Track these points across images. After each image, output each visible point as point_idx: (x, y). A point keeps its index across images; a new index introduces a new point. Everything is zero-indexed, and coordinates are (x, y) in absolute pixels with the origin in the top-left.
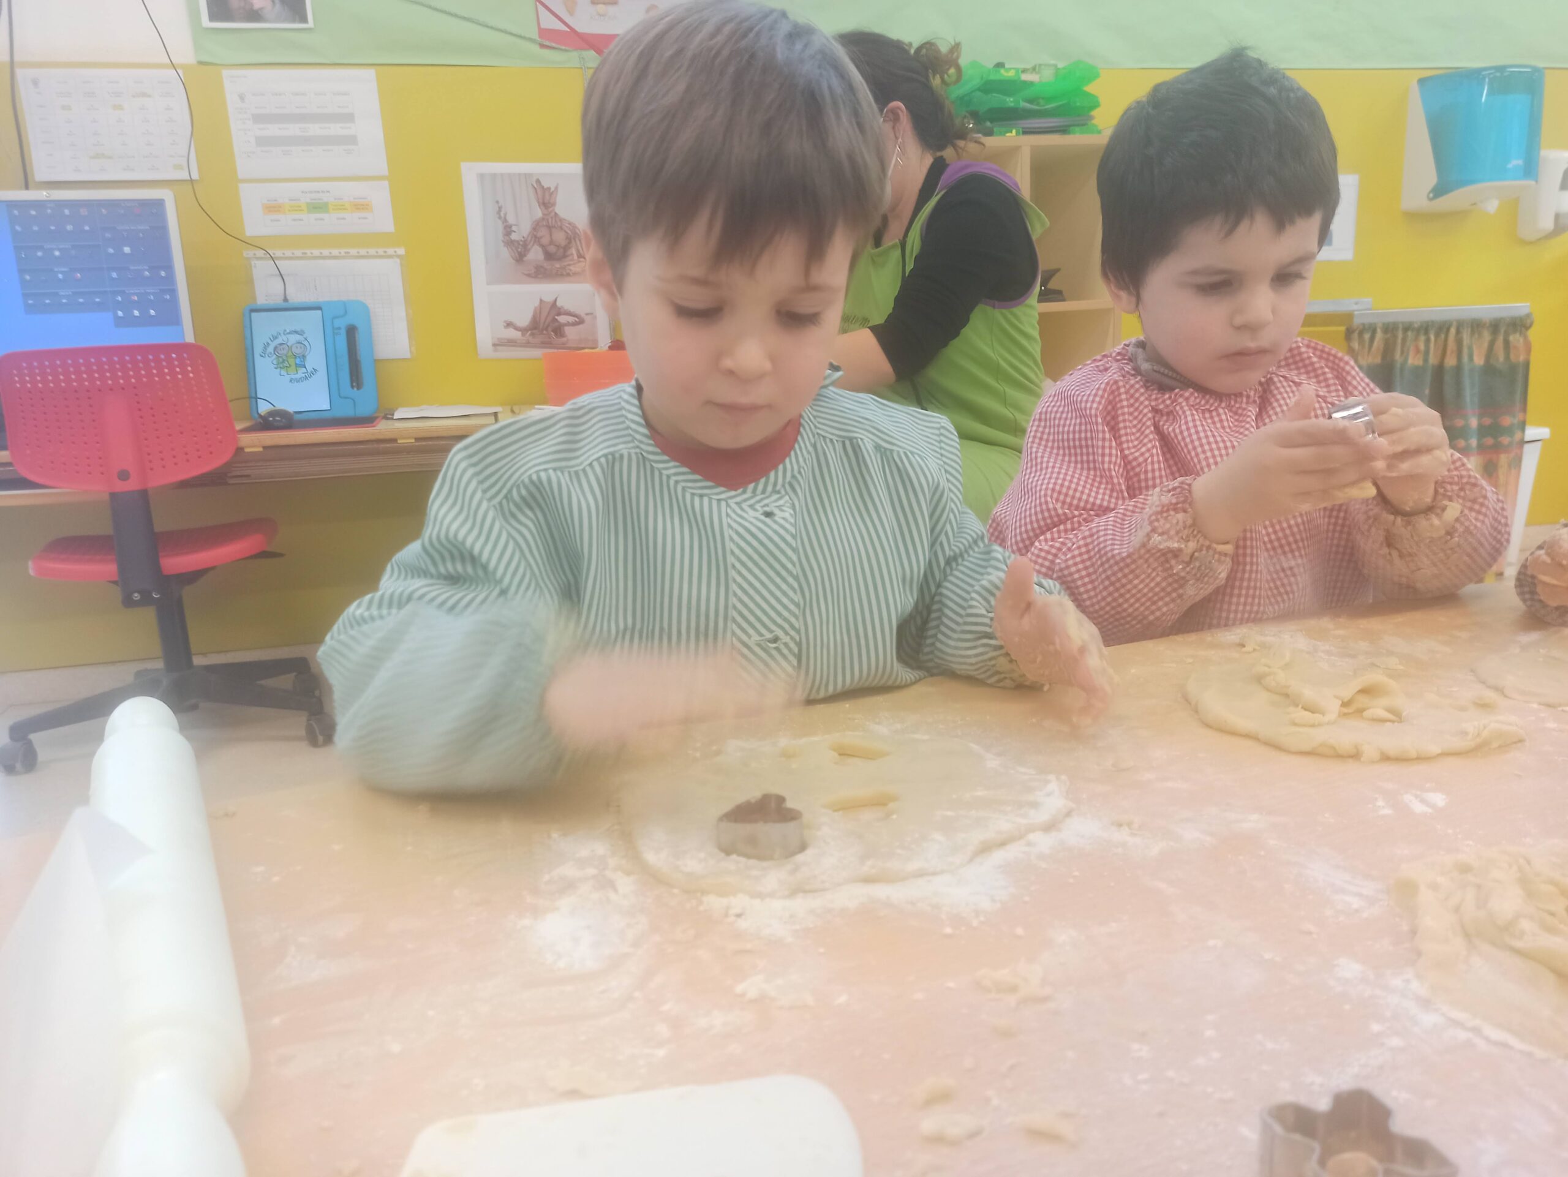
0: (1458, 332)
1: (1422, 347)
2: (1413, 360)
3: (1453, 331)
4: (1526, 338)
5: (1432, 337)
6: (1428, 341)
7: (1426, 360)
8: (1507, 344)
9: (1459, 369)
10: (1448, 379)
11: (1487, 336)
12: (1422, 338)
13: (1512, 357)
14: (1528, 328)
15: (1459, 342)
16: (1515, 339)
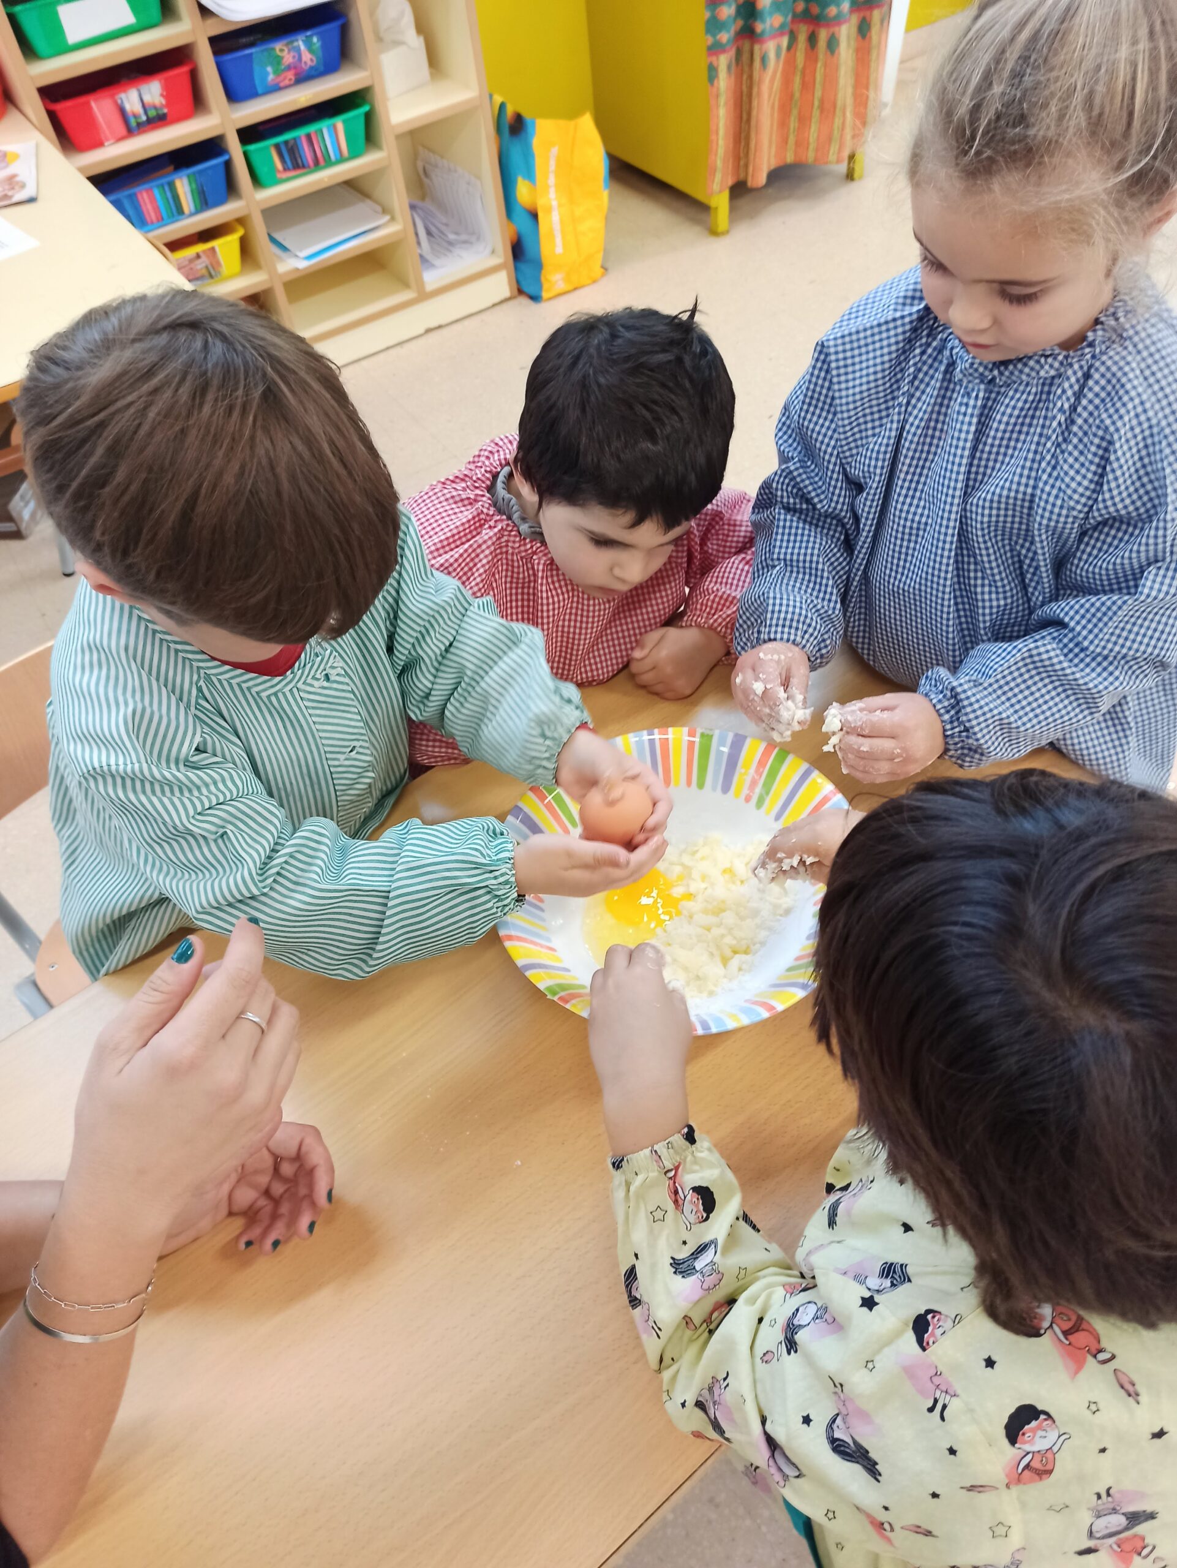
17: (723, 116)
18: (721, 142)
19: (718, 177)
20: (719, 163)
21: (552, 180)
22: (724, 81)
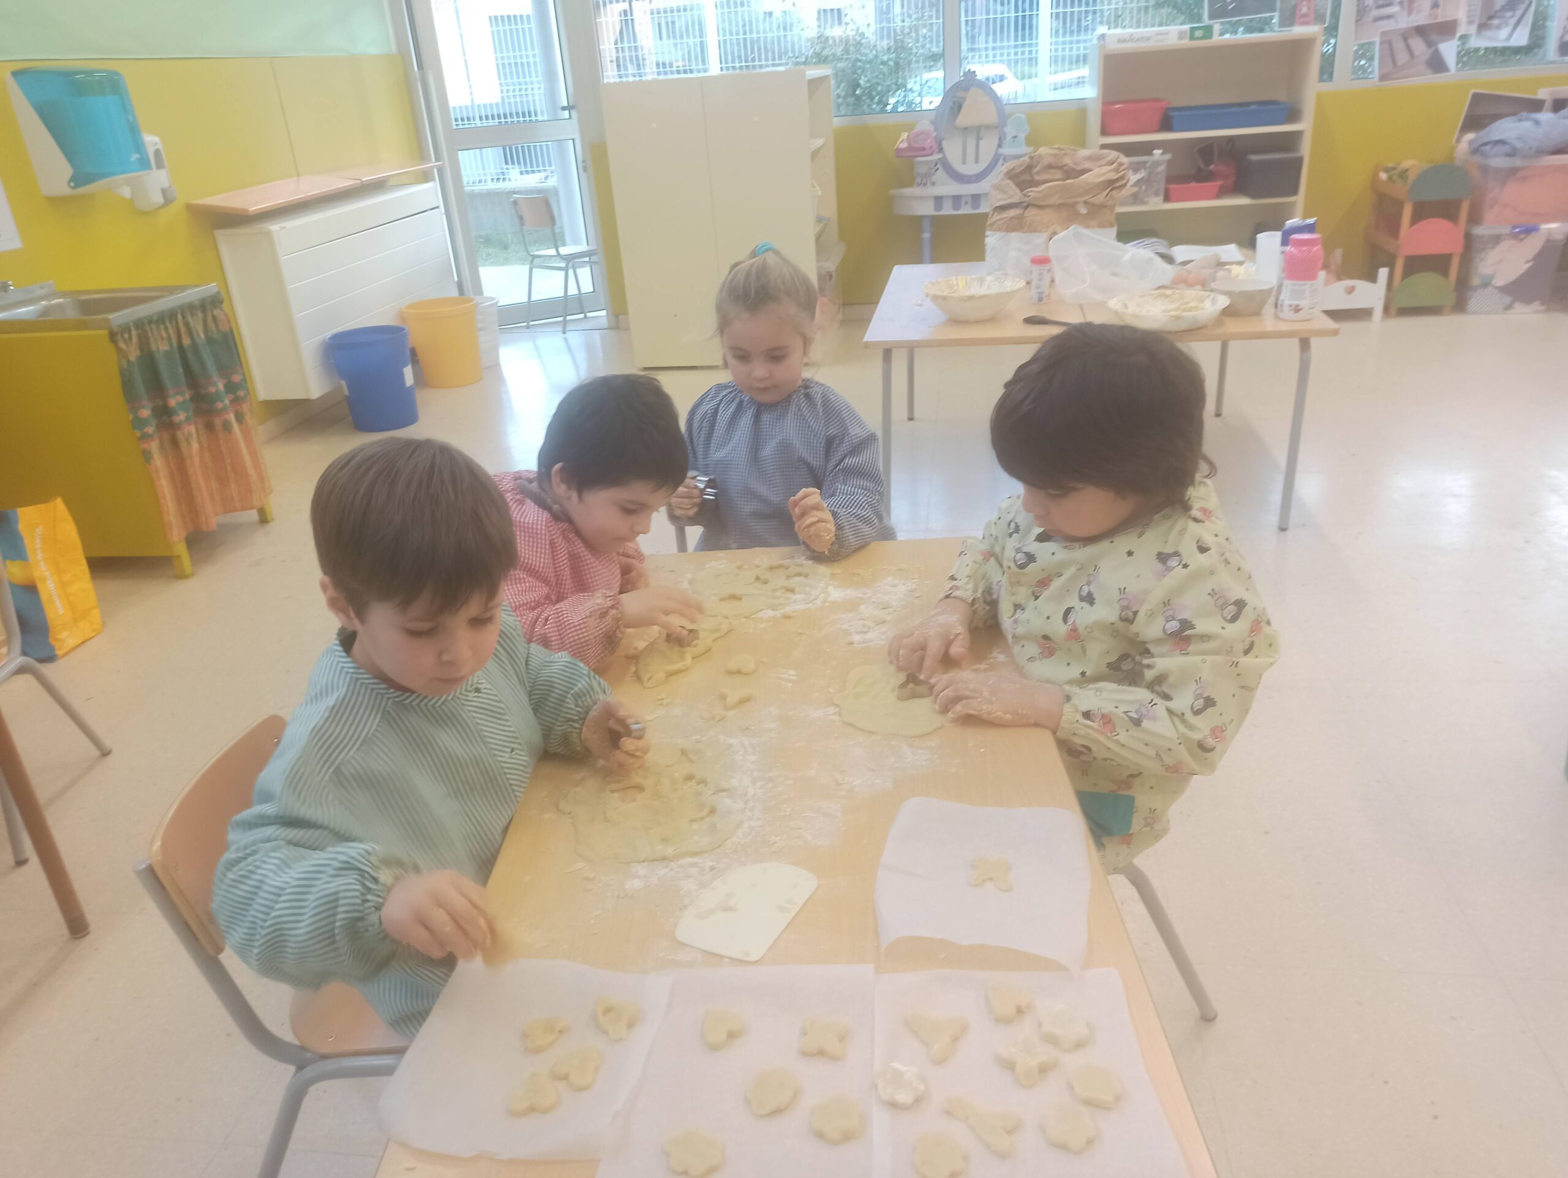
0: (184, 317)
1: (165, 335)
2: (164, 347)
3: (180, 317)
4: (222, 310)
5: (168, 324)
6: (166, 329)
7: (171, 345)
8: (214, 318)
9: (194, 345)
10: (190, 355)
11: (200, 314)
12: (162, 327)
13: (221, 327)
14: (221, 302)
15: (187, 324)
16: (215, 312)
17: (165, 486)
18: (170, 505)
19: (175, 531)
20: (173, 520)
21: (40, 556)
22: (158, 460)
